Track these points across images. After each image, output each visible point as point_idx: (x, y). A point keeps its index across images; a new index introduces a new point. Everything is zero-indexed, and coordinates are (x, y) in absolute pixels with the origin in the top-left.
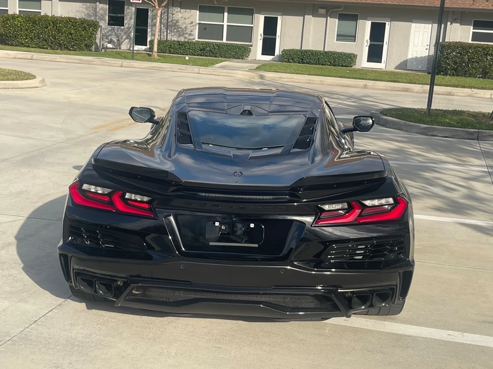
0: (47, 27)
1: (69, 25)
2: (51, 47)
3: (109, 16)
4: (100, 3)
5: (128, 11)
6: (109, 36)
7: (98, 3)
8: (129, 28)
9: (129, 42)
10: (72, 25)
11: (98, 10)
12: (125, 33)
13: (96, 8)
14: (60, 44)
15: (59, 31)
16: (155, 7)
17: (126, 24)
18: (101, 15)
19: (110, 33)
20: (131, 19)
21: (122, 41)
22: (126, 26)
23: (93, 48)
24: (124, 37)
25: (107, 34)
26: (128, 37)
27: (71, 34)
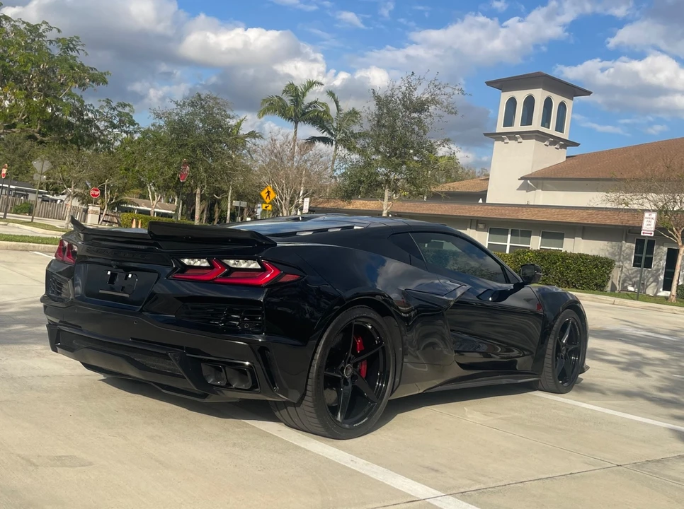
0: (555, 263)
1: (579, 262)
2: (558, 283)
3: (635, 256)
4: (626, 242)
5: (659, 251)
6: (634, 277)
7: (624, 242)
8: (658, 270)
9: (656, 285)
10: (583, 262)
11: (623, 249)
12: (653, 276)
13: (621, 247)
14: (568, 282)
15: (568, 268)
16: (677, 243)
17: (654, 265)
18: (627, 254)
19: (634, 275)
20: (661, 260)
21: (648, 284)
22: (654, 267)
23: (608, 289)
24: (651, 280)
25: (632, 276)
26: (656, 280)
27: (581, 271)
